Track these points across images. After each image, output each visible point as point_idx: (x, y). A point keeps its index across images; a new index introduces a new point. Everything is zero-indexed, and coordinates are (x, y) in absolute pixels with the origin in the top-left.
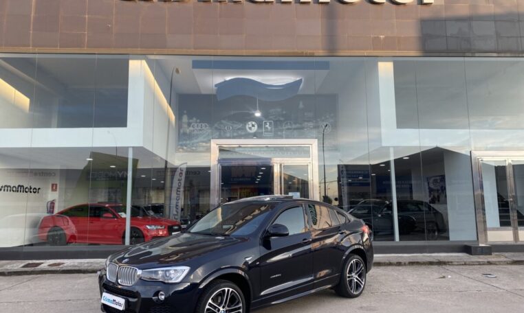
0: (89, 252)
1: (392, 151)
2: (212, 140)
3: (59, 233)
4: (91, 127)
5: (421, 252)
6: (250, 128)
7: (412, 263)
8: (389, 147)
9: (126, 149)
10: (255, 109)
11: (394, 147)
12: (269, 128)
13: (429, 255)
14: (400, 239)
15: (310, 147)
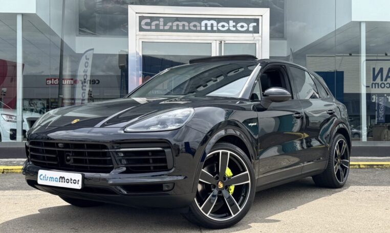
1: (363, 27)
8: (360, 23)
9: (13, 16)
11: (367, 23)
15: (258, 19)
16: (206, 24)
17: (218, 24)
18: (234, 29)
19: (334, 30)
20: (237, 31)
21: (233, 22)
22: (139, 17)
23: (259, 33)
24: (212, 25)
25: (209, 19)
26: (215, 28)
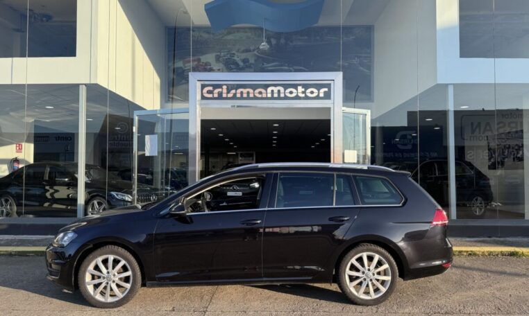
1: (451, 90)
2: (191, 75)
4: (25, 56)
5: (490, 235)
8: (447, 85)
9: (77, 86)
11: (454, 84)
13: (502, 239)
14: (458, 216)
15: (330, 84)
16: (272, 91)
17: (285, 90)
18: (303, 95)
20: (307, 98)
21: (303, 88)
22: (201, 84)
24: (279, 91)
25: (275, 85)
26: (282, 95)
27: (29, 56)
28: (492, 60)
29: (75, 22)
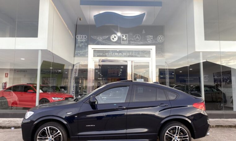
0: (11, 114)
1: (201, 54)
2: (89, 46)
3: (5, 100)
4: (15, 37)
5: (221, 118)
6: (113, 39)
7: (217, 126)
8: (200, 52)
9: (37, 50)
10: (118, 31)
12: (125, 39)
13: (226, 120)
15: (150, 51)
19: (187, 55)
22: (94, 50)
23: (150, 57)
27: (16, 37)
28: (218, 42)
29: (38, 22)
